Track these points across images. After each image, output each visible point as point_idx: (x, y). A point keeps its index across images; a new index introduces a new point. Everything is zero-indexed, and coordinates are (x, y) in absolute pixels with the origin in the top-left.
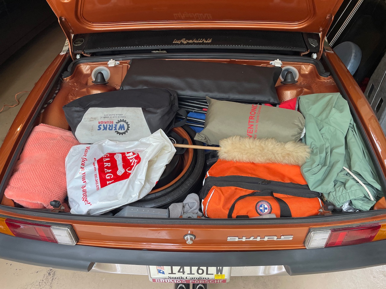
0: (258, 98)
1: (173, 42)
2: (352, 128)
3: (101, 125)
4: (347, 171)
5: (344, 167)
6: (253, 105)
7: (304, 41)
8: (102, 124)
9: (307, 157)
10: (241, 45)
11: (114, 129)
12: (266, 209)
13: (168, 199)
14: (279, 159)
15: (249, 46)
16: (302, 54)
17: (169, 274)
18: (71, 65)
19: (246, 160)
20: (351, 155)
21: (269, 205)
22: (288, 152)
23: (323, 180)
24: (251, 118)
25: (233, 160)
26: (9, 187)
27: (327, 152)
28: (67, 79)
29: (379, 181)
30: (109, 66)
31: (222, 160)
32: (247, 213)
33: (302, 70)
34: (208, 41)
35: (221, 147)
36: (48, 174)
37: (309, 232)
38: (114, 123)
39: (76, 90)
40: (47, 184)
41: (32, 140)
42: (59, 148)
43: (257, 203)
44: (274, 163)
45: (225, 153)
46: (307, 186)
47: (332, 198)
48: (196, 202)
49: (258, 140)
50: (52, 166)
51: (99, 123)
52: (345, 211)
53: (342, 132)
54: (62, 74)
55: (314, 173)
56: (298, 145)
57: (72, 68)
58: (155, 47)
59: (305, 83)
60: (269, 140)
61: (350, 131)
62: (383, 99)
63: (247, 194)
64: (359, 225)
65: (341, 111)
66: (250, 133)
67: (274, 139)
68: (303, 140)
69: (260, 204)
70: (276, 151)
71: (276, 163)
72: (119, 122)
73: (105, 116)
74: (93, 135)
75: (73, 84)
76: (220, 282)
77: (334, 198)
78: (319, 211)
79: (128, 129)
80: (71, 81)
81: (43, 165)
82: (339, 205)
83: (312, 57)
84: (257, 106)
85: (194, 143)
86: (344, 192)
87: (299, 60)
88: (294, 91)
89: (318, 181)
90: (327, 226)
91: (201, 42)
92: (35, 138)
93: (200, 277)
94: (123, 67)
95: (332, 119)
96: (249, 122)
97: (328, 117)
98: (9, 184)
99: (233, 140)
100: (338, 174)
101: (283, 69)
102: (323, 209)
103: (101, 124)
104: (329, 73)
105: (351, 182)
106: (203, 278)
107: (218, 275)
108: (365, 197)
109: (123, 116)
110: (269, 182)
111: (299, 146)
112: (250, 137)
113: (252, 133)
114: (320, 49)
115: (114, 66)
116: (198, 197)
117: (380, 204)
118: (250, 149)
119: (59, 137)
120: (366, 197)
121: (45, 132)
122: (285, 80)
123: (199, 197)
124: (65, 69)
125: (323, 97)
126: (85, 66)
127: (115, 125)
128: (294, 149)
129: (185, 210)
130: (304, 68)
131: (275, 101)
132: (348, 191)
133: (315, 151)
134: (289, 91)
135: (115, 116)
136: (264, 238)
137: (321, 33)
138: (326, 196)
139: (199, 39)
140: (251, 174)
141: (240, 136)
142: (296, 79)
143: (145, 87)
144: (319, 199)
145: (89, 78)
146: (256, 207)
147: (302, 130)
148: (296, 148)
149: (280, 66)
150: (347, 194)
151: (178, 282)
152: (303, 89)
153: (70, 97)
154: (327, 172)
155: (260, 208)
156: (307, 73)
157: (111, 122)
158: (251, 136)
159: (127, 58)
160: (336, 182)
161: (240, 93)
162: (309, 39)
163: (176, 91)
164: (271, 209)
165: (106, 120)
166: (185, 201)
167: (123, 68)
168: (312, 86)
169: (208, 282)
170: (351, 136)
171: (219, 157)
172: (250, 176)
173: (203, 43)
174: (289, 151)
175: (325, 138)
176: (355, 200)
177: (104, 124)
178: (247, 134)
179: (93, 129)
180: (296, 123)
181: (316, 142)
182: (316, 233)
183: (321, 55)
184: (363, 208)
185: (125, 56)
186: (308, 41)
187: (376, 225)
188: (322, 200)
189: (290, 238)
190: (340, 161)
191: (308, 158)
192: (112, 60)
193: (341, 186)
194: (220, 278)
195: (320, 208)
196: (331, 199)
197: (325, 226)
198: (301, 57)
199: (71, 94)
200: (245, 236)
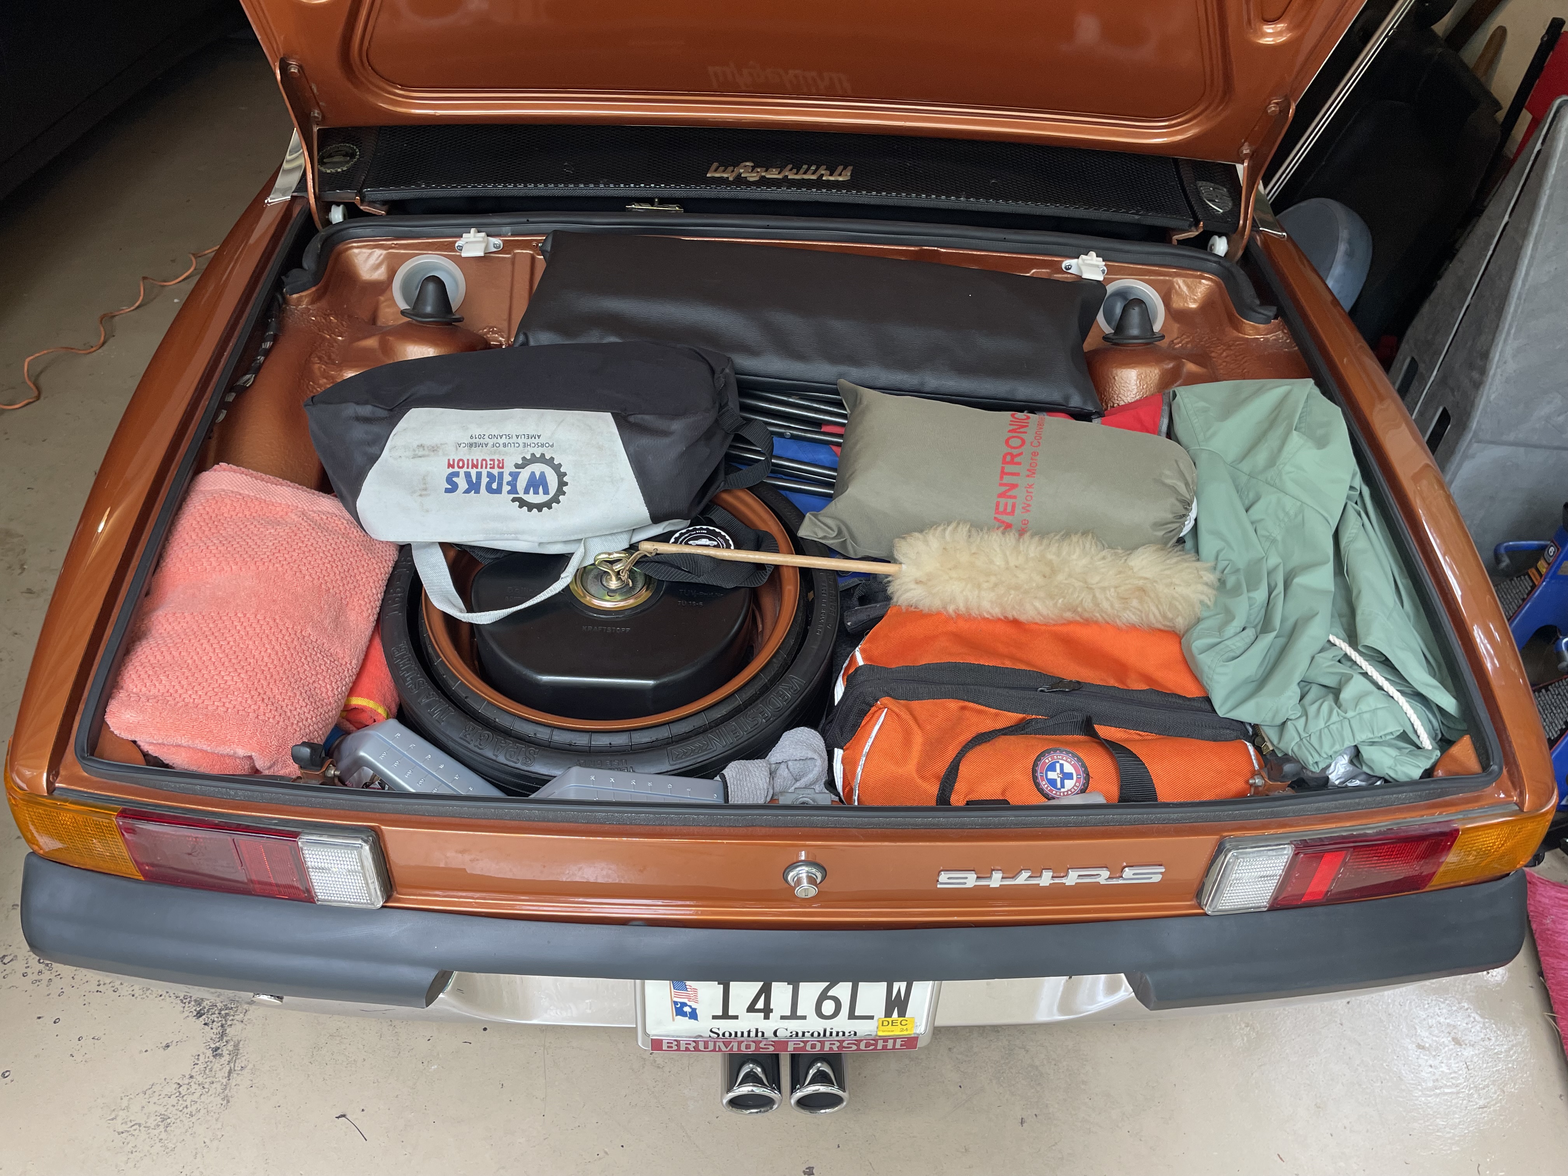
0: (1024, 391)
1: (708, 175)
2: (1356, 503)
3: (457, 474)
4: (1343, 648)
5: (1332, 638)
6: (1013, 416)
7: (1184, 191)
8: (462, 472)
9: (1207, 601)
10: (958, 197)
11: (506, 488)
12: (1069, 776)
13: (718, 745)
14: (1106, 605)
15: (987, 199)
16: (1176, 237)
17: (714, 1017)
18: (315, 245)
19: (991, 611)
20: (1354, 594)
21: (1078, 765)
22: (1141, 583)
23: (1261, 683)
24: (1008, 458)
25: (945, 608)
26: (122, 695)
27: (1273, 584)
28: (299, 301)
29: (1449, 681)
30: (464, 255)
31: (904, 610)
32: (1003, 793)
33: (1174, 297)
34: (840, 175)
35: (901, 563)
36: (269, 651)
37: (1220, 850)
38: (509, 468)
39: (336, 341)
40: (265, 684)
41: (194, 522)
42: (301, 555)
43: (1038, 759)
44: (1088, 622)
45: (918, 582)
46: (1208, 700)
47: (1293, 739)
48: (816, 756)
49: (1036, 539)
50: (281, 619)
51: (450, 466)
52: (1337, 782)
53: (1322, 515)
54: (283, 277)
55: (1232, 654)
56: (1175, 560)
57: (319, 256)
58: (641, 190)
59: (1187, 343)
60: (1075, 539)
61: (1351, 514)
62: (1450, 412)
63: (999, 725)
64: (1385, 829)
65: (1321, 443)
66: (1005, 512)
67: (1090, 535)
68: (1189, 544)
69: (1047, 760)
70: (1097, 579)
71: (1096, 623)
72: (525, 463)
73: (474, 440)
74: (427, 511)
75: (325, 319)
76: (894, 1048)
77: (1301, 739)
78: (1251, 785)
79: (560, 492)
80: (315, 306)
81: (245, 615)
82: (1316, 763)
83: (1211, 249)
84: (1028, 418)
85: (800, 547)
86: (1335, 717)
87: (1168, 260)
88: (1152, 369)
89: (1246, 682)
90: (1281, 831)
91: (814, 177)
92: (206, 517)
93: (825, 1031)
94: (513, 261)
95: (1288, 468)
96: (1003, 473)
97: (1275, 465)
98: (121, 683)
99: (944, 537)
100: (1313, 658)
101: (1111, 288)
102: (1265, 775)
103: (456, 469)
104: (1274, 309)
105: (1355, 687)
106: (834, 1034)
107: (890, 1019)
108: (1404, 737)
109: (542, 440)
110: (1077, 687)
111: (1177, 563)
112: (1005, 528)
113: (1012, 512)
114: (1241, 222)
115: (482, 254)
116: (822, 739)
117: (1455, 760)
118: (1007, 569)
119: (293, 516)
120: (1406, 738)
121: (240, 494)
122: (1120, 328)
123: (825, 740)
124: (293, 260)
125: (1257, 393)
126: (364, 250)
127: (511, 474)
128: (1162, 571)
129: (779, 782)
130: (1185, 289)
131: (1085, 402)
132: (1350, 714)
133: (1231, 581)
134: (1133, 368)
135: (511, 441)
136: (1066, 875)
137: (1246, 164)
138: (1271, 734)
139: (805, 167)
140: (1012, 658)
141: (971, 526)
142: (1157, 328)
143: (613, 339)
144: (1248, 744)
145: (382, 298)
146: (1034, 771)
147: (1187, 505)
148: (1168, 569)
149: (1101, 278)
150: (1346, 723)
151: (743, 1048)
152: (1184, 364)
153: (317, 366)
154: (1274, 654)
155: (1049, 773)
156: (1193, 306)
157: (496, 462)
158: (1008, 526)
159: (532, 227)
160: (1305, 684)
161: (963, 369)
162: (1200, 183)
163: (729, 355)
164: (1088, 776)
165: (477, 455)
166: (776, 754)
167: (513, 263)
168: (1213, 355)
169: (854, 1047)
170: (1355, 531)
171: (895, 599)
172: (1008, 664)
173: (819, 184)
174: (1146, 579)
175: (1263, 536)
176: (1373, 743)
177: (470, 470)
178: (995, 518)
179: (425, 489)
180: (1169, 481)
181: (1233, 549)
182: (1246, 853)
183: (1245, 241)
184: (1399, 773)
185: (525, 220)
186: (1198, 192)
187: (1445, 829)
188: (1258, 749)
189: (1154, 875)
190: (1317, 613)
191: (1209, 603)
192: (475, 232)
193: (1323, 698)
194: (897, 1031)
195: (1254, 774)
196: (1290, 743)
197: (1272, 832)
198: (1174, 247)
199: (320, 358)
200: (999, 868)
